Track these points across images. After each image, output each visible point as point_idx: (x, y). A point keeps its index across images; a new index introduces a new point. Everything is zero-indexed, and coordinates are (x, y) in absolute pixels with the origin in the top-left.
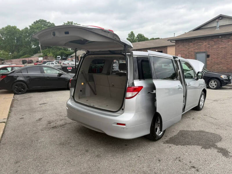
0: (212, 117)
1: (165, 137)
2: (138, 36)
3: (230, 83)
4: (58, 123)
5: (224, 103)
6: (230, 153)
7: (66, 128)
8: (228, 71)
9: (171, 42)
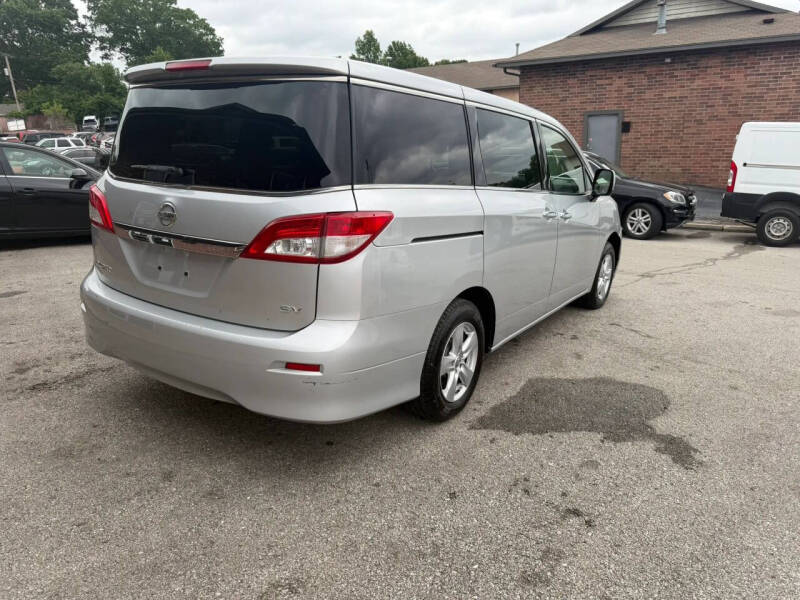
0: (636, 331)
1: (477, 406)
2: (390, 48)
3: (692, 219)
4: (56, 369)
5: (674, 283)
6: (696, 451)
7: (88, 390)
8: (685, 180)
9: (505, 71)
